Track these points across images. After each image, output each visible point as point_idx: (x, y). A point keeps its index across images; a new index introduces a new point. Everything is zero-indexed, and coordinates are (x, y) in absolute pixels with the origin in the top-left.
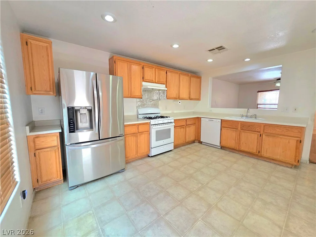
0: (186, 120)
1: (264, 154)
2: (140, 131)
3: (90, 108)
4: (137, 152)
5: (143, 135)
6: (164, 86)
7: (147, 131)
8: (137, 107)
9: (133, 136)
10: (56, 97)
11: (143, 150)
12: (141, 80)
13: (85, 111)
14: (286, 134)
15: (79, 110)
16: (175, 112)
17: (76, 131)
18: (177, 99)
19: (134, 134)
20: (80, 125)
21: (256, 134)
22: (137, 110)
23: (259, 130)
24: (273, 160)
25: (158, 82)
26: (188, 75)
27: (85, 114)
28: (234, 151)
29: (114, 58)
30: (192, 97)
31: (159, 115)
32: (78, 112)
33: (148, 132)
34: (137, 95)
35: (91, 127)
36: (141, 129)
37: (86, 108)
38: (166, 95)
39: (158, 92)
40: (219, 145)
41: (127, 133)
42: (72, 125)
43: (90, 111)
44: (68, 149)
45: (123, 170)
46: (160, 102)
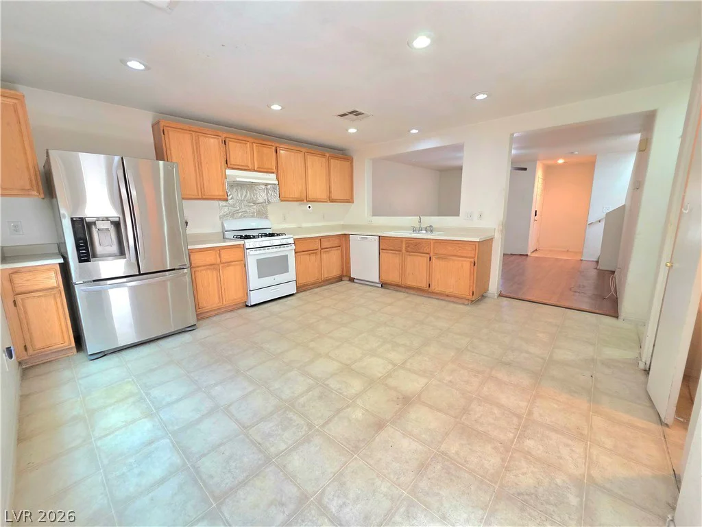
0: (321, 239)
1: (436, 287)
2: (224, 261)
3: (117, 219)
4: (221, 297)
5: (231, 268)
6: (274, 176)
7: (239, 259)
8: (220, 218)
9: (210, 269)
10: (45, 200)
11: (233, 295)
12: (223, 167)
13: (107, 225)
14: (459, 254)
15: (94, 223)
16: (304, 225)
17: (92, 259)
18: (302, 200)
19: (212, 266)
20: (99, 249)
21: (424, 257)
22: (222, 223)
23: (428, 251)
24: (447, 296)
25: (260, 170)
26: (324, 155)
27: (108, 229)
28: (398, 288)
29: (162, 124)
30: (334, 196)
31: (268, 232)
32: (93, 226)
33: (242, 262)
34: (217, 194)
35: (122, 253)
36: (226, 256)
37: (107, 219)
38: (278, 193)
39: (264, 187)
40: (377, 281)
41: (197, 265)
42: (84, 250)
43: (117, 225)
44: (79, 291)
45: (191, 328)
46: (269, 208)
